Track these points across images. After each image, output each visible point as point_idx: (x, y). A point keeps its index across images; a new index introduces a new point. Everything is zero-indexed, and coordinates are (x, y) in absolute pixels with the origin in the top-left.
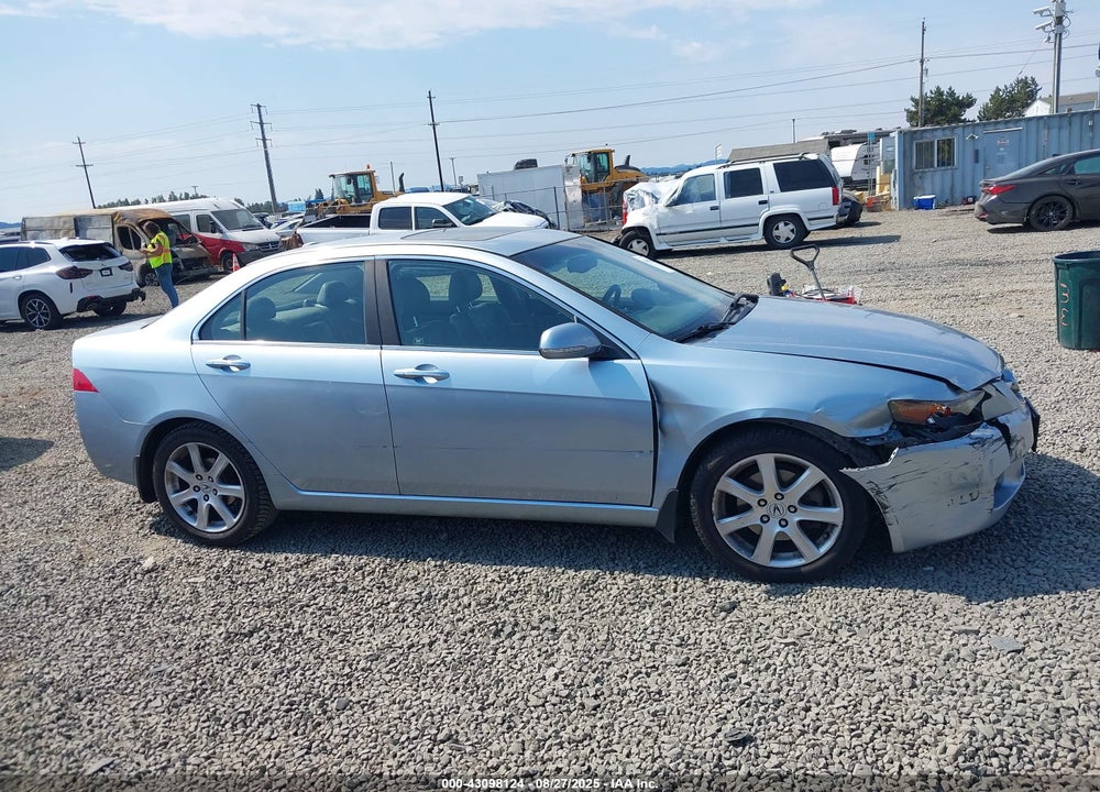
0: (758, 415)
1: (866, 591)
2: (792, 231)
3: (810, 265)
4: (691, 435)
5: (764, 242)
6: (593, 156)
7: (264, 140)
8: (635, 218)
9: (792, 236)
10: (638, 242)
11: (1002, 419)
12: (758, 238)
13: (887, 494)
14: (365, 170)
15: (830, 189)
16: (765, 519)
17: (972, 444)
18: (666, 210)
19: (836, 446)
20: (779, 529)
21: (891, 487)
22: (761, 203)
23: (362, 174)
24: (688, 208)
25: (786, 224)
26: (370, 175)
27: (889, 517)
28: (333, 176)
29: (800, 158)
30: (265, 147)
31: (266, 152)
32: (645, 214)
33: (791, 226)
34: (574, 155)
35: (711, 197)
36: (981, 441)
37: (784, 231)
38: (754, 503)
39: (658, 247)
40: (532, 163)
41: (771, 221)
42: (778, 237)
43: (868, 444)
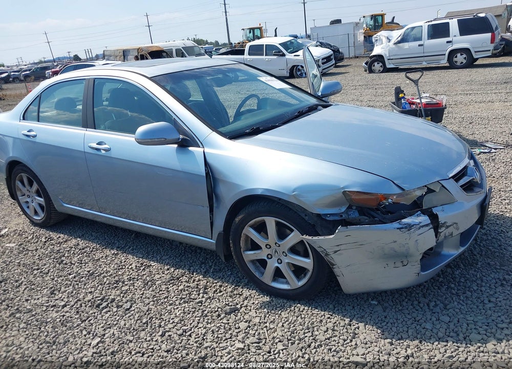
0: (259, 192)
1: (323, 313)
2: (465, 58)
3: (416, 82)
4: (228, 199)
5: (448, 65)
6: (374, 17)
7: (226, 12)
8: (377, 51)
9: (464, 61)
10: (378, 63)
11: (435, 211)
12: (444, 62)
13: (333, 256)
14: (258, 26)
15: (490, 34)
16: (270, 256)
17: (399, 229)
18: (394, 46)
19: (306, 218)
20: (277, 265)
21: (336, 252)
22: (448, 42)
23: (257, 28)
24: (406, 45)
25: (461, 55)
26: (260, 29)
27: (336, 271)
28: (243, 29)
29: (474, 16)
30: (226, 15)
31: (226, 18)
32: (382, 48)
33: (464, 56)
34: (364, 17)
35: (420, 39)
36: (409, 227)
37: (460, 59)
38: (263, 246)
39: (388, 66)
40: (339, 21)
41: (453, 53)
42: (456, 62)
43: (328, 219)
